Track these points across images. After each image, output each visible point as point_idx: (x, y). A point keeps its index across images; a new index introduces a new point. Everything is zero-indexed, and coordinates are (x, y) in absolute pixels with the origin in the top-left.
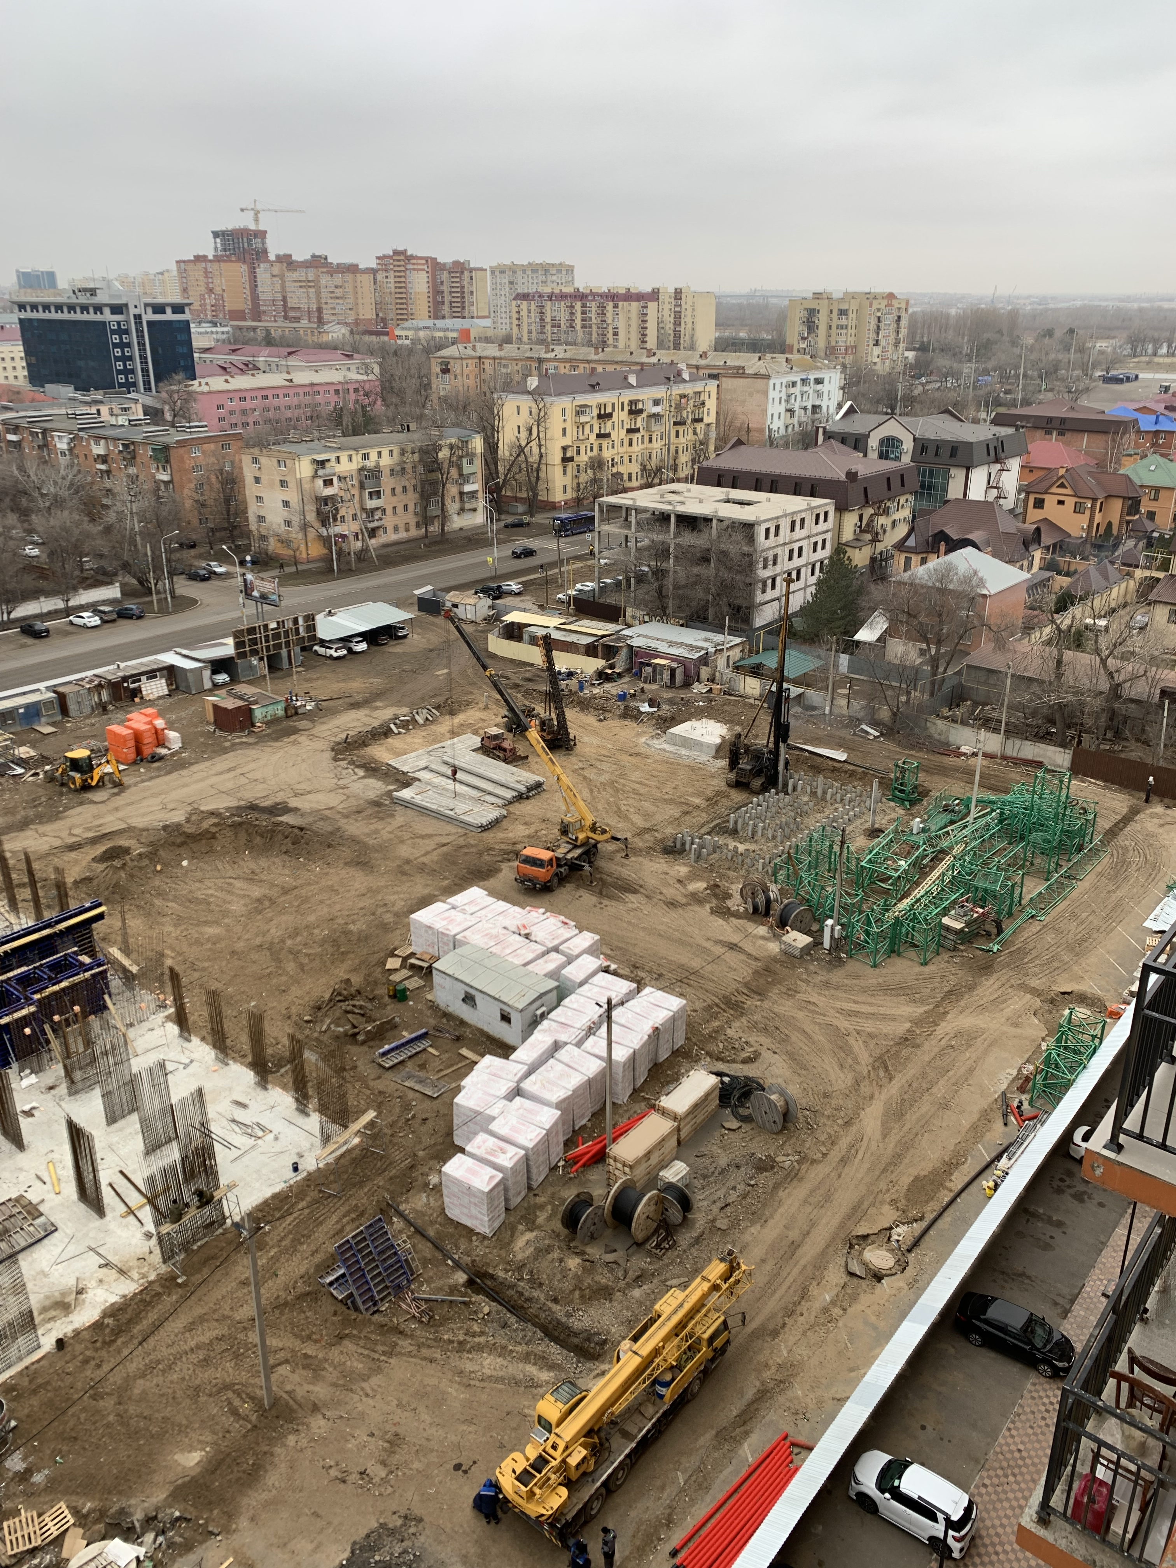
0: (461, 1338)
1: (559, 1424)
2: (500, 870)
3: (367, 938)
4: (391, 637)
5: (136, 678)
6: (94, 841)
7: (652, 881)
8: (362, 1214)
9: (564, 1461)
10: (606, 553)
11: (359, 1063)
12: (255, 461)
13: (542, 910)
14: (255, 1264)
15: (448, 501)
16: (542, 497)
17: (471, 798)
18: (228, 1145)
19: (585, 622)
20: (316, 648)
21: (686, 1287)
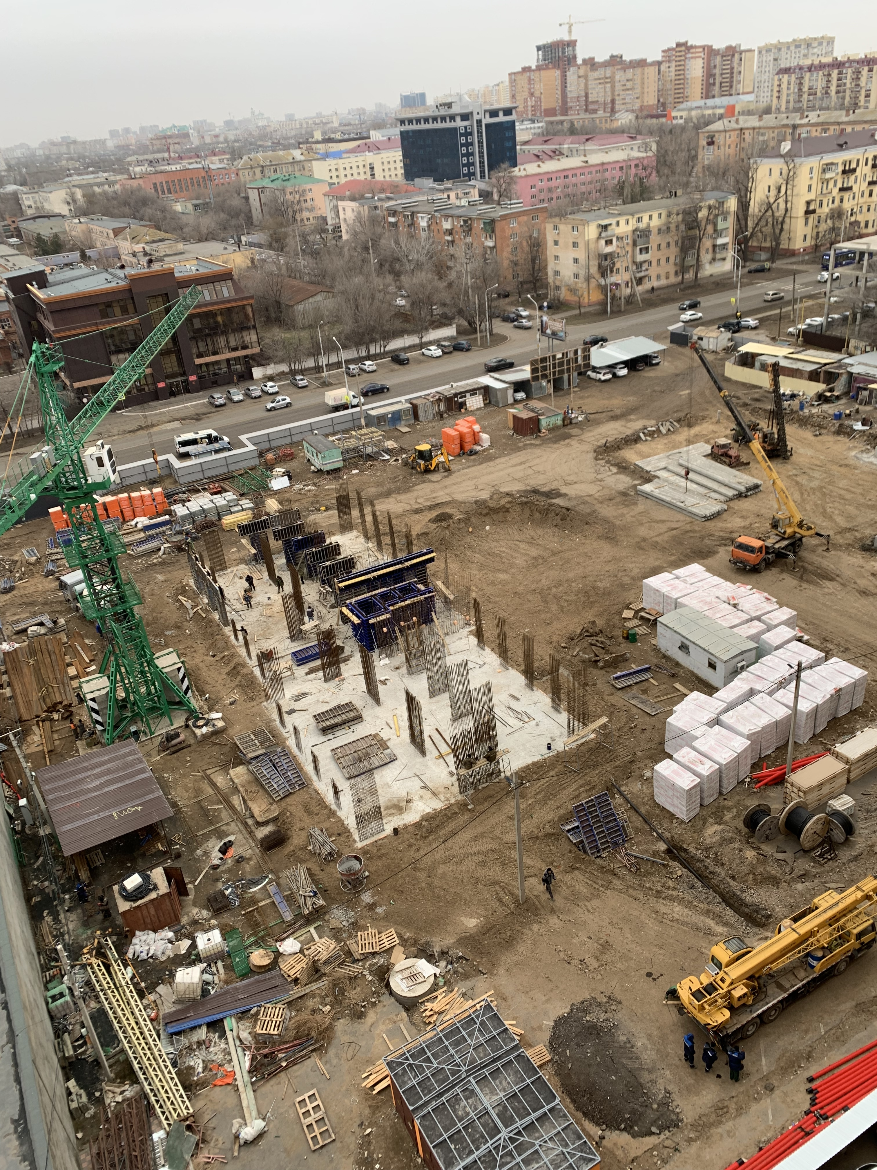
0: (659, 888)
1: (727, 965)
2: (718, 553)
3: (610, 593)
4: (646, 364)
5: (463, 394)
6: (431, 508)
7: (847, 573)
8: (593, 788)
9: (729, 992)
10: (837, 292)
11: (598, 682)
12: (556, 228)
13: (750, 587)
14: (518, 807)
15: (703, 252)
16: (784, 245)
17: (699, 494)
18: (505, 724)
19: (812, 352)
20: (589, 373)
21: (842, 891)
